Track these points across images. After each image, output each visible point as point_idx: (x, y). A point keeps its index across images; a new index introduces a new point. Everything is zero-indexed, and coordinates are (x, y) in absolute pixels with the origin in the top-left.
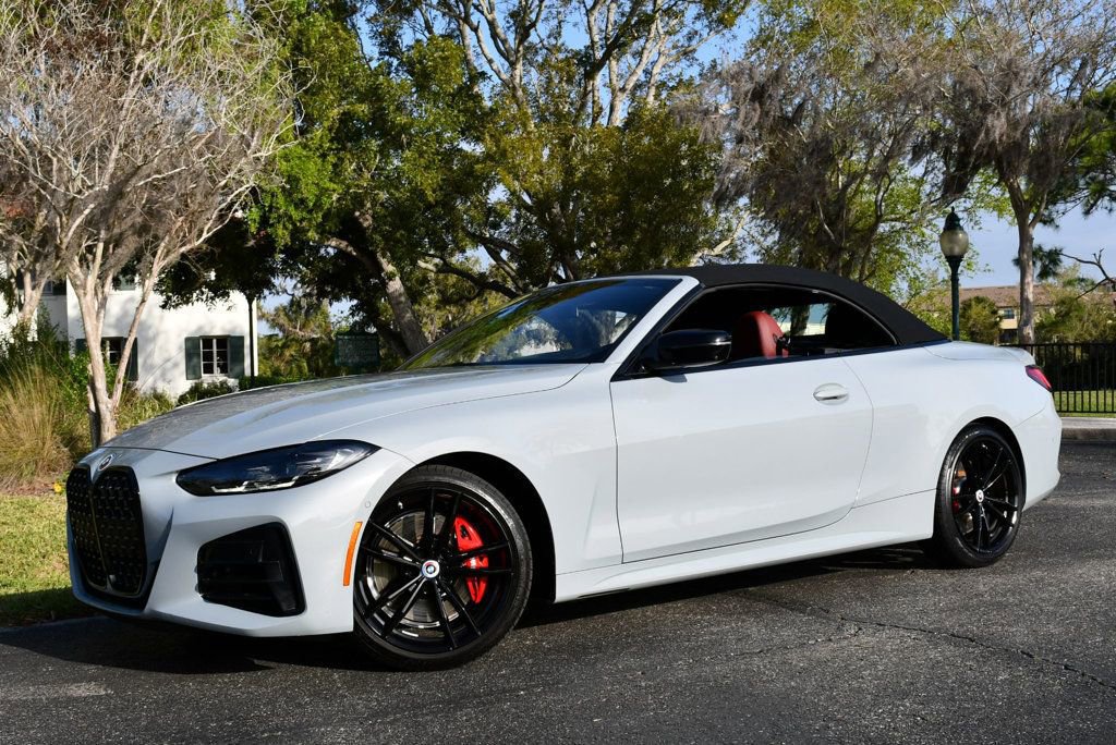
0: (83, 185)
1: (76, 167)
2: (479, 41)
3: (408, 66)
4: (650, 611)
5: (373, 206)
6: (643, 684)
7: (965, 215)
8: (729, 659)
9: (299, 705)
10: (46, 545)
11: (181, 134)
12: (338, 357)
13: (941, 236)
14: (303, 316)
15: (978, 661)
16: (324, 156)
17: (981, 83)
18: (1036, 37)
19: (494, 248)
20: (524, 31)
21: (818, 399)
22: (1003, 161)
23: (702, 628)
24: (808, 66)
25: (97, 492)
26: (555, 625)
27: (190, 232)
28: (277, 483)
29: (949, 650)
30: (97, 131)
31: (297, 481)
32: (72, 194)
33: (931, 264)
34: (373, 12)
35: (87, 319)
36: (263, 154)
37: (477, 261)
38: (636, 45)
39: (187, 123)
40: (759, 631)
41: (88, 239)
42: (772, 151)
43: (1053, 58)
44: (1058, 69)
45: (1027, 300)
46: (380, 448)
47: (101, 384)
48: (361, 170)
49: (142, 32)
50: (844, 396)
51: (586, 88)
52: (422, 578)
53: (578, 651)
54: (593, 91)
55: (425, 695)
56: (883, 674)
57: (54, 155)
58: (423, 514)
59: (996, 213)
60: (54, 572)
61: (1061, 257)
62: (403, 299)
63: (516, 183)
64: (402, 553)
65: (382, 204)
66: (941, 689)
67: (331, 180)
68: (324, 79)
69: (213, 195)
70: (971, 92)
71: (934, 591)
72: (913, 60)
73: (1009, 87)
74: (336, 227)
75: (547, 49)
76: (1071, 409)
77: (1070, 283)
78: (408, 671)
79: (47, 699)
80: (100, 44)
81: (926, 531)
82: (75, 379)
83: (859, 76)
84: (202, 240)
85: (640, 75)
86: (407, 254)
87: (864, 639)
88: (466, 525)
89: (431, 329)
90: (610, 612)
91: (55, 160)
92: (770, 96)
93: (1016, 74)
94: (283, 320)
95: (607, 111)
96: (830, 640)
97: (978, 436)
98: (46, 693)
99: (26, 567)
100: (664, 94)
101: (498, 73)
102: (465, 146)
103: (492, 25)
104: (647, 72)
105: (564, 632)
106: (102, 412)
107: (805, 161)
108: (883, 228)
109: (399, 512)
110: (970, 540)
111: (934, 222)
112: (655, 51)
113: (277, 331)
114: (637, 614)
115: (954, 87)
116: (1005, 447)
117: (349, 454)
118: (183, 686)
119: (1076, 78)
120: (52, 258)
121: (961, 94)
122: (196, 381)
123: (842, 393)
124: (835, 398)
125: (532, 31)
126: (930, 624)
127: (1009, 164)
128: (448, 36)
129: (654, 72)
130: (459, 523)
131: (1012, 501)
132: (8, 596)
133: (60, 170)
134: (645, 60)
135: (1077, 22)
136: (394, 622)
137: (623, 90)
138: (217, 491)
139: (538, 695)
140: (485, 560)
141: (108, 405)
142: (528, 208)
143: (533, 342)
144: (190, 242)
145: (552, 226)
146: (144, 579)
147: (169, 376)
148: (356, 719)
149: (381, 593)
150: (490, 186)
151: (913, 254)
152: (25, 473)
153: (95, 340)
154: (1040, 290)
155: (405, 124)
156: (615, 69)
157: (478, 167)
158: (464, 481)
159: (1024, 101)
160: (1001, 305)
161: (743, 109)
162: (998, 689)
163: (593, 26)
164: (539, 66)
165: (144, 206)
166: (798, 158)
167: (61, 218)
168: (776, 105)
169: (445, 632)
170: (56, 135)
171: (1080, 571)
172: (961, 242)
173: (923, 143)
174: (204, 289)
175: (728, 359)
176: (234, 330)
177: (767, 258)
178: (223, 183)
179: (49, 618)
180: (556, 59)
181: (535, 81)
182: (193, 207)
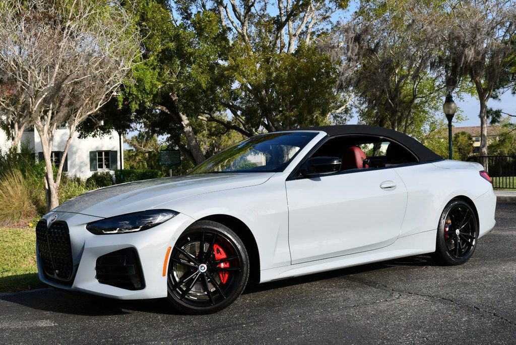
0: (42, 84)
1: (39, 76)
2: (227, 13)
3: (194, 24)
4: (304, 286)
5: (178, 90)
6: (300, 322)
7: (456, 95)
8: (339, 309)
9: (142, 331)
10: (26, 252)
11: (87, 60)
12: (161, 161)
13: (444, 105)
14: (145, 141)
15: (454, 311)
16: (154, 69)
17: (462, 34)
18: (488, 11)
19: (234, 110)
20: (248, 8)
21: (382, 188)
22: (472, 70)
23: (328, 294)
24: (381, 25)
25: (50, 232)
26: (260, 293)
27: (92, 105)
28: (133, 229)
29: (442, 306)
30: (48, 60)
31: (141, 228)
32: (37, 88)
33: (439, 116)
35: (44, 146)
36: (126, 68)
37: (226, 115)
38: (302, 15)
39: (90, 55)
40: (354, 296)
41: (45, 109)
42: (364, 65)
43: (496, 22)
44: (499, 27)
45: (484, 134)
46: (179, 213)
47: (51, 176)
48: (172, 73)
49: (70, 12)
50: (394, 186)
51: (277, 35)
52: (199, 272)
53: (270, 305)
54: (281, 36)
55: (200, 327)
56: (410, 317)
57: (29, 70)
58: (199, 243)
59: (470, 94)
60: (30, 265)
61: (501, 113)
62: (191, 134)
63: (244, 80)
64: (190, 261)
65: (182, 90)
66: (436, 325)
67: (157, 80)
68: (155, 32)
69: (102, 88)
70: (458, 38)
71: (435, 277)
72: (431, 23)
73: (475, 36)
74: (160, 100)
75: (259, 16)
76: (504, 187)
77: (505, 126)
78: (193, 315)
79: (28, 328)
81: (432, 248)
82: (38, 173)
83: (406, 30)
84: (97, 109)
85: (303, 28)
86: (193, 113)
87: (402, 300)
88: (219, 247)
90: (286, 286)
91: (29, 73)
92: (363, 39)
93: (479, 30)
94: (135, 143)
95: (288, 45)
96: (386, 301)
97: (457, 204)
98: (28, 325)
99: (16, 262)
100: (315, 37)
101: (236, 28)
102: (221, 62)
103: (233, 6)
104: (307, 27)
105: (264, 296)
106: (51, 189)
107: (379, 70)
108: (417, 101)
109: (188, 242)
110: (453, 252)
111: (440, 98)
112: (310, 17)
113: (132, 148)
114: (298, 287)
115: (449, 35)
116: (469, 209)
117: (165, 216)
118: (90, 322)
119: (507, 31)
120: (27, 117)
121: (453, 39)
122: (95, 172)
124: (390, 187)
125: (252, 9)
126: (433, 293)
127: (475, 72)
128: (213, 10)
129: (310, 27)
130: (216, 247)
131: (473, 234)
132: (9, 277)
133: (32, 77)
134: (305, 22)
136: (186, 292)
137: (295, 35)
138: (105, 232)
139: (252, 327)
140: (228, 264)
141: (54, 186)
142: (250, 91)
143: (252, 153)
144: (91, 109)
145: (261, 100)
146: (72, 273)
147: (83, 169)
148: (168, 338)
149: (180, 279)
150: (233, 81)
151: (432, 111)
152: (16, 217)
153: (48, 156)
154: (492, 128)
155: (192, 52)
156: (291, 26)
157: (226, 72)
158: (218, 228)
159: (483, 42)
160: (473, 135)
161: (351, 46)
162: (462, 325)
163: (281, 5)
164: (256, 24)
165: (70, 93)
166: (376, 69)
167: (32, 100)
168: (366, 44)
169: (209, 297)
170: (30, 61)
171: (504, 267)
172: (453, 108)
173: (435, 61)
174: (98, 129)
175: (340, 170)
176: (114, 148)
177: (363, 114)
178: (107, 82)
179: (27, 288)
180: (264, 20)
181: (253, 31)
182: (93, 93)
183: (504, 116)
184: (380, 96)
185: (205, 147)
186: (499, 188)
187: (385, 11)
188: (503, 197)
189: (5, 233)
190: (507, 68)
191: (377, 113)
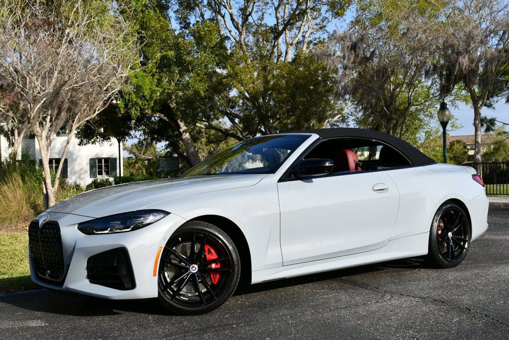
0: (40, 89)
1: (37, 81)
2: (225, 22)
3: (193, 34)
4: (296, 288)
5: (176, 98)
6: (290, 322)
7: (450, 103)
8: (331, 310)
9: (133, 331)
10: (23, 255)
11: (85, 67)
12: (160, 168)
13: (438, 112)
14: (144, 148)
15: (445, 312)
16: (153, 75)
17: (456, 42)
18: (483, 20)
19: (232, 117)
20: (245, 18)
21: (374, 190)
22: (467, 78)
23: (319, 296)
24: (377, 34)
25: (42, 233)
26: (252, 294)
27: (90, 111)
28: (123, 229)
29: (433, 307)
30: (47, 65)
31: (132, 228)
32: (35, 94)
33: (434, 124)
34: (177, 8)
35: (42, 151)
36: (124, 75)
37: (225, 123)
38: (298, 24)
39: (88, 61)
40: (346, 297)
41: (43, 114)
42: (360, 73)
43: (490, 30)
44: (492, 35)
45: (478, 142)
46: (170, 213)
47: (49, 181)
48: (170, 81)
49: (69, 19)
50: (385, 189)
51: (274, 44)
52: (190, 273)
53: (262, 306)
54: (278, 45)
55: (190, 327)
56: (401, 318)
57: (28, 76)
58: (190, 243)
59: (464, 102)
60: (24, 268)
61: (495, 122)
62: (189, 141)
63: (242, 88)
64: (181, 261)
65: (180, 97)
66: (427, 326)
67: (157, 86)
68: (154, 39)
69: (100, 94)
70: (452, 46)
71: (428, 279)
72: (425, 31)
73: (469, 44)
74: (159, 108)
75: (257, 25)
76: (498, 193)
77: (500, 134)
78: (183, 315)
79: (18, 327)
80: (49, 24)
81: (423, 250)
82: (38, 179)
83: (401, 39)
84: (95, 114)
85: (300, 37)
86: (191, 120)
87: (393, 302)
88: (210, 248)
89: (203, 155)
90: (278, 288)
91: (28, 78)
92: (359, 48)
93: (473, 38)
94: (135, 150)
95: (285, 54)
96: (378, 302)
97: (449, 207)
98: (17, 325)
99: (13, 265)
100: (311, 46)
101: (234, 37)
102: (219, 71)
103: (231, 15)
104: (304, 36)
105: (256, 297)
106: (49, 194)
107: (375, 78)
108: (413, 108)
109: (179, 242)
110: (445, 255)
111: (435, 106)
112: (307, 26)
113: (132, 155)
114: (290, 289)
115: (444, 43)
116: (462, 212)
117: (156, 216)
118: (80, 322)
119: (501, 39)
120: (26, 123)
121: (447, 47)
122: (95, 178)
123: (387, 187)
124: (382, 190)
125: (250, 18)
126: (425, 295)
127: (469, 79)
128: (212, 20)
129: (306, 36)
130: (207, 247)
131: (465, 237)
132: (4, 279)
133: (30, 82)
134: (302, 31)
135: (501, 13)
136: (176, 293)
137: (292, 44)
138: (96, 233)
139: (242, 327)
140: (219, 264)
141: (52, 191)
142: (248, 99)
143: (251, 161)
144: (89, 115)
145: (259, 108)
146: (63, 272)
147: (82, 176)
149: (171, 279)
150: (230, 89)
151: (427, 119)
152: (13, 222)
153: (46, 161)
154: (486, 137)
155: (191, 61)
156: (288, 35)
157: (224, 80)
158: (209, 228)
159: (476, 50)
160: (468, 144)
161: (347, 54)
162: (453, 325)
163: (278, 15)
164: (253, 33)
165: (69, 99)
166: (372, 77)
167: (30, 105)
168: (362, 52)
169: (200, 297)
170: (28, 67)
171: (496, 270)
172: (448, 115)
173: (429, 70)
174: (98, 137)
175: (332, 172)
176: (113, 155)
177: (358, 122)
178: (105, 88)
179: (21, 290)
180: (261, 30)
181: (251, 40)
182: (91, 99)
183: (498, 125)
184: (376, 104)
185: (204, 154)
186: (493, 194)
187: (380, 20)
188: (496, 203)
189: (3, 236)
190: (500, 77)
191: (373, 120)
